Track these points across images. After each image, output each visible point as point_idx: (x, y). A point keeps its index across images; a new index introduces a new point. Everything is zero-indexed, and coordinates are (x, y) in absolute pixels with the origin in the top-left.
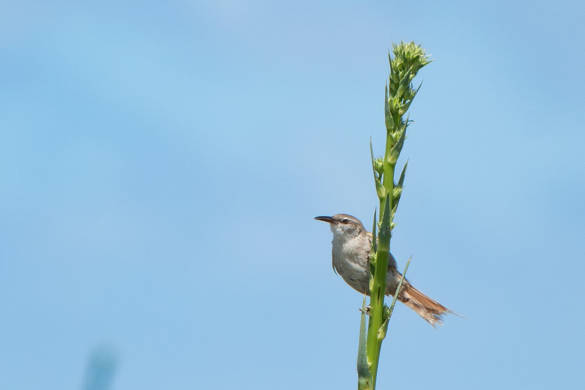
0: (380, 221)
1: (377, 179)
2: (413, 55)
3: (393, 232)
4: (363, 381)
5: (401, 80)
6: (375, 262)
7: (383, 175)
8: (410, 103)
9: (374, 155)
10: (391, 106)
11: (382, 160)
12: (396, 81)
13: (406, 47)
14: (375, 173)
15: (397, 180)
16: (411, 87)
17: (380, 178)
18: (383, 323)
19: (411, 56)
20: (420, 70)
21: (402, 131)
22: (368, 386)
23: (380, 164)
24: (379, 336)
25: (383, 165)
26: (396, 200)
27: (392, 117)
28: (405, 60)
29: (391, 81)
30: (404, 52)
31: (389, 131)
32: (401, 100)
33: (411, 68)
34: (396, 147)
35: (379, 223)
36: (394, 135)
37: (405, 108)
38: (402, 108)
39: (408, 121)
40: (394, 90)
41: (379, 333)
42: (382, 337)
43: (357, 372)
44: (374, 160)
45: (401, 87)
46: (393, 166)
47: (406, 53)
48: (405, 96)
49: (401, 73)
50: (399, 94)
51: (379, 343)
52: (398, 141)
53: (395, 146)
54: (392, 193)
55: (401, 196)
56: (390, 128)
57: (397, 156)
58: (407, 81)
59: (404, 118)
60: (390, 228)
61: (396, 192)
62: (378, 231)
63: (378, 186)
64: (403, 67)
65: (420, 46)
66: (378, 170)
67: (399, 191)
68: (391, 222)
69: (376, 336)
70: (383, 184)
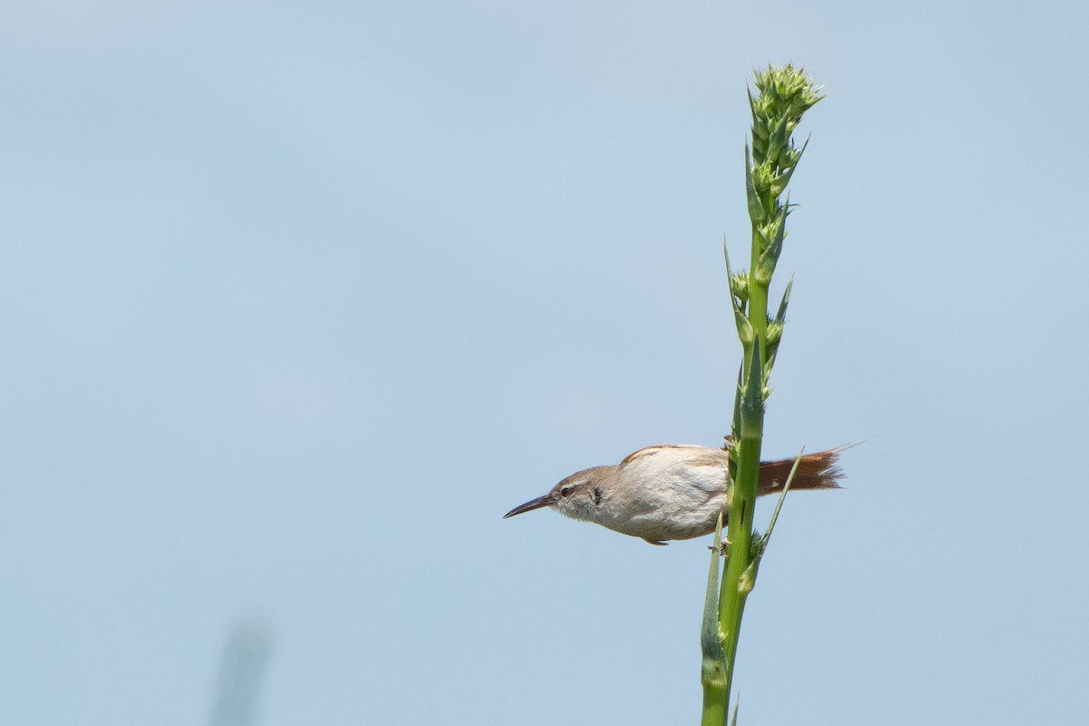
0: (744, 384)
1: (738, 311)
2: (790, 88)
3: (768, 404)
4: (711, 665)
5: (772, 134)
6: (738, 455)
7: (748, 303)
8: (790, 173)
9: (731, 268)
10: (757, 179)
11: (745, 275)
12: (763, 136)
13: (778, 75)
14: (733, 300)
15: (773, 311)
16: (790, 143)
17: (743, 309)
18: (749, 563)
19: (788, 89)
20: (806, 114)
21: (778, 222)
22: (719, 674)
23: (742, 284)
24: (742, 587)
25: (747, 285)
26: (773, 346)
27: (759, 198)
28: (777, 97)
29: (756, 136)
30: (774, 84)
31: (755, 225)
32: (773, 168)
33: (788, 110)
34: (769, 252)
36: (764, 231)
37: (784, 181)
38: (776, 183)
39: (787, 206)
40: (761, 151)
41: (742, 581)
42: (747, 588)
43: (700, 647)
44: (732, 278)
45: (772, 145)
46: (764, 287)
47: (777, 84)
48: (781, 162)
49: (770, 121)
50: (770, 158)
51: (741, 600)
52: (772, 241)
53: (766, 251)
54: (765, 333)
55: (782, 338)
56: (756, 219)
57: (772, 269)
58: (783, 135)
59: (782, 200)
60: (761, 397)
61: (771, 332)
63: (740, 322)
64: (775, 110)
65: (802, 71)
66: (740, 295)
67: (778, 329)
68: (763, 384)
69: (736, 587)
70: (749, 319)
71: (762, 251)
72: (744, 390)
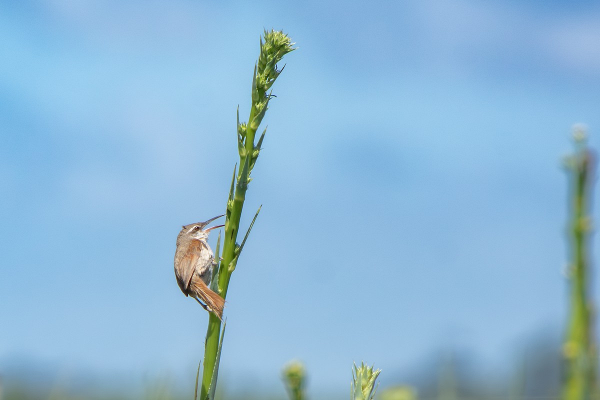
0: (239, 175)
1: (240, 141)
2: (280, 43)
3: (249, 185)
5: (268, 62)
6: (232, 208)
7: (245, 138)
8: (274, 81)
9: (240, 121)
10: (258, 82)
11: (246, 125)
12: (264, 63)
13: (276, 35)
14: (239, 136)
15: (256, 143)
16: (276, 67)
17: (242, 140)
18: (234, 259)
19: (279, 43)
20: (285, 56)
21: (265, 103)
23: (244, 129)
24: (230, 269)
25: (246, 130)
26: (254, 159)
27: (257, 91)
28: (274, 46)
29: (260, 62)
30: (273, 40)
31: (254, 103)
32: (266, 79)
33: (278, 53)
34: (259, 116)
36: (258, 106)
37: (270, 85)
38: (267, 84)
39: (270, 95)
40: (261, 69)
41: (230, 266)
42: (232, 269)
44: (239, 125)
45: (267, 67)
46: (254, 131)
47: (275, 40)
48: (270, 75)
49: (269, 56)
50: (265, 72)
51: (230, 274)
52: (261, 111)
53: (257, 115)
54: (251, 153)
55: (258, 157)
56: (255, 99)
57: (258, 123)
58: (273, 63)
59: (268, 93)
60: (246, 182)
61: (255, 153)
62: (236, 183)
63: (240, 146)
64: (271, 52)
65: (287, 35)
66: (243, 134)
67: (257, 152)
68: (248, 176)
69: (227, 269)
70: (245, 145)
72: (239, 178)
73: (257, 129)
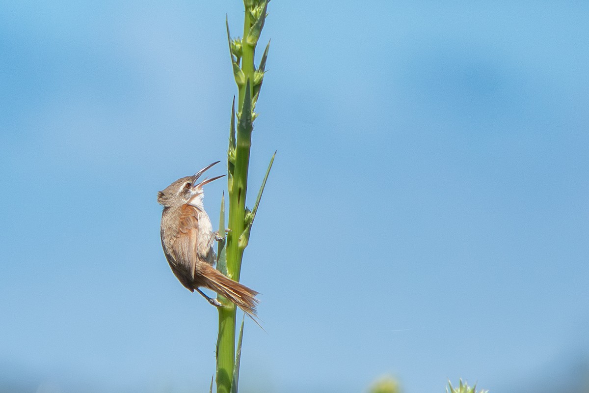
0: (239, 111)
1: (235, 64)
3: (255, 123)
6: (235, 159)
7: (241, 59)
9: (231, 36)
11: (240, 41)
14: (232, 56)
15: (258, 64)
17: (238, 62)
18: (245, 228)
21: (262, 6)
23: (238, 46)
24: (241, 244)
25: (241, 47)
26: (258, 86)
31: (247, 8)
34: (256, 25)
35: (239, 114)
36: (253, 12)
41: (240, 240)
42: (244, 245)
44: (231, 42)
46: (253, 48)
51: (241, 251)
52: (259, 19)
53: (255, 25)
54: (253, 79)
55: (263, 82)
56: (248, 4)
57: (258, 37)
60: (250, 119)
61: (257, 77)
62: (237, 122)
63: (236, 70)
66: (236, 53)
67: (262, 75)
68: (252, 112)
69: (237, 244)
70: (242, 69)
71: (252, 25)
72: (240, 115)
73: (256, 44)
